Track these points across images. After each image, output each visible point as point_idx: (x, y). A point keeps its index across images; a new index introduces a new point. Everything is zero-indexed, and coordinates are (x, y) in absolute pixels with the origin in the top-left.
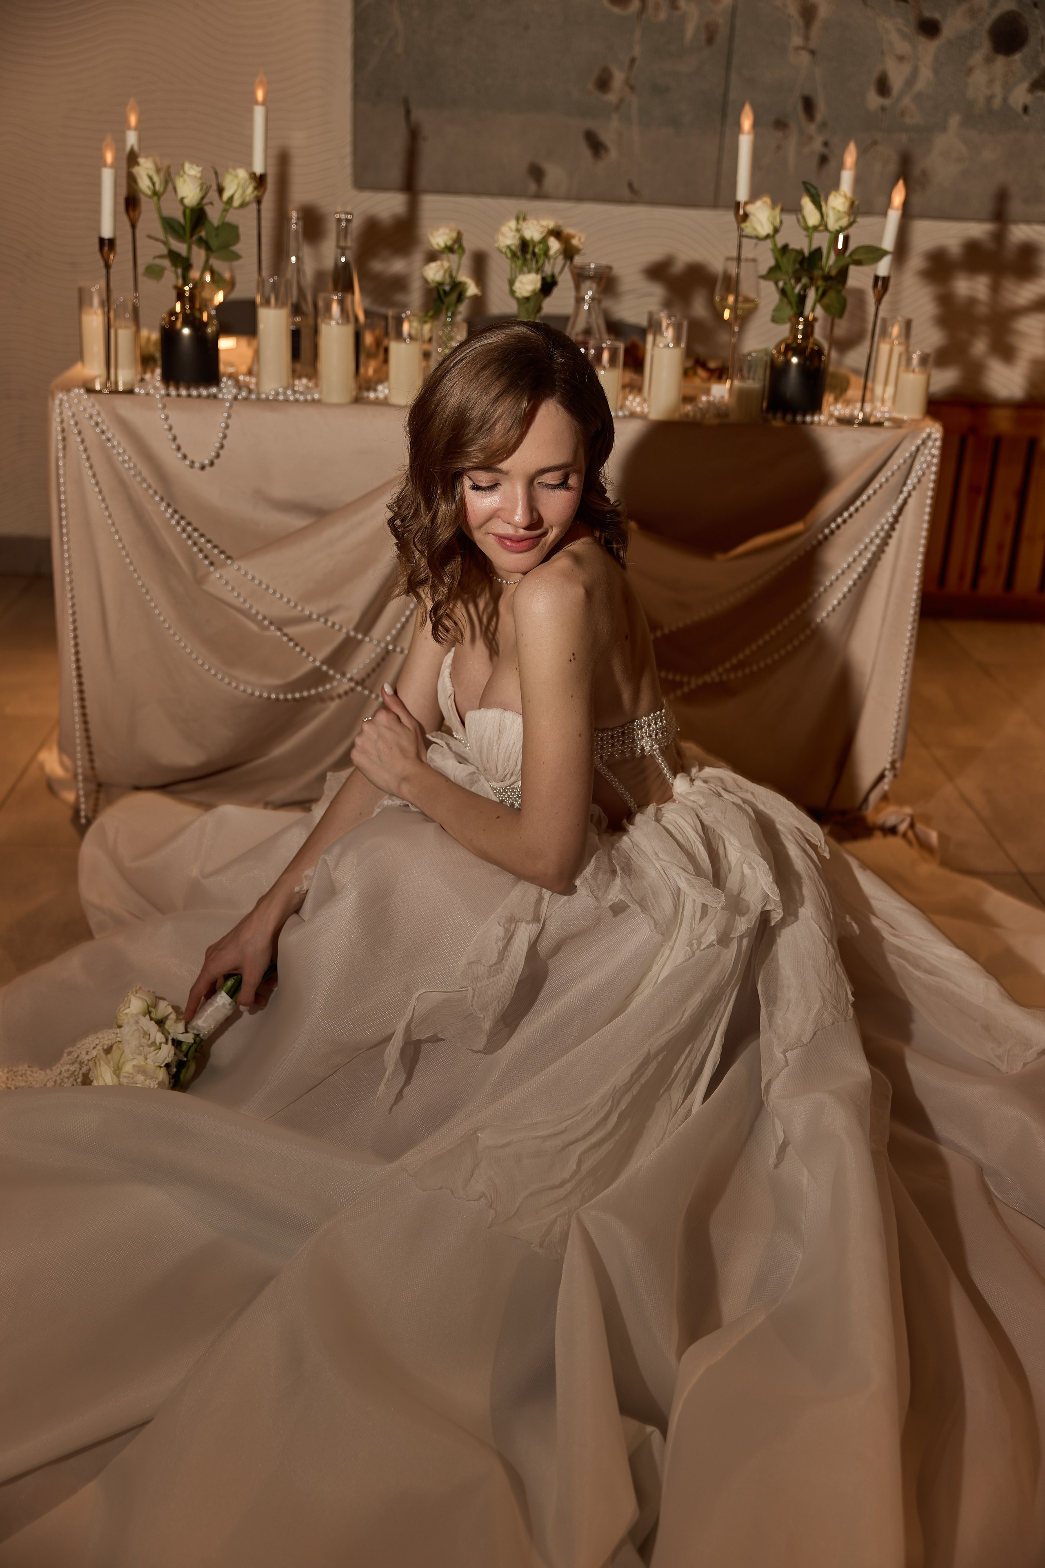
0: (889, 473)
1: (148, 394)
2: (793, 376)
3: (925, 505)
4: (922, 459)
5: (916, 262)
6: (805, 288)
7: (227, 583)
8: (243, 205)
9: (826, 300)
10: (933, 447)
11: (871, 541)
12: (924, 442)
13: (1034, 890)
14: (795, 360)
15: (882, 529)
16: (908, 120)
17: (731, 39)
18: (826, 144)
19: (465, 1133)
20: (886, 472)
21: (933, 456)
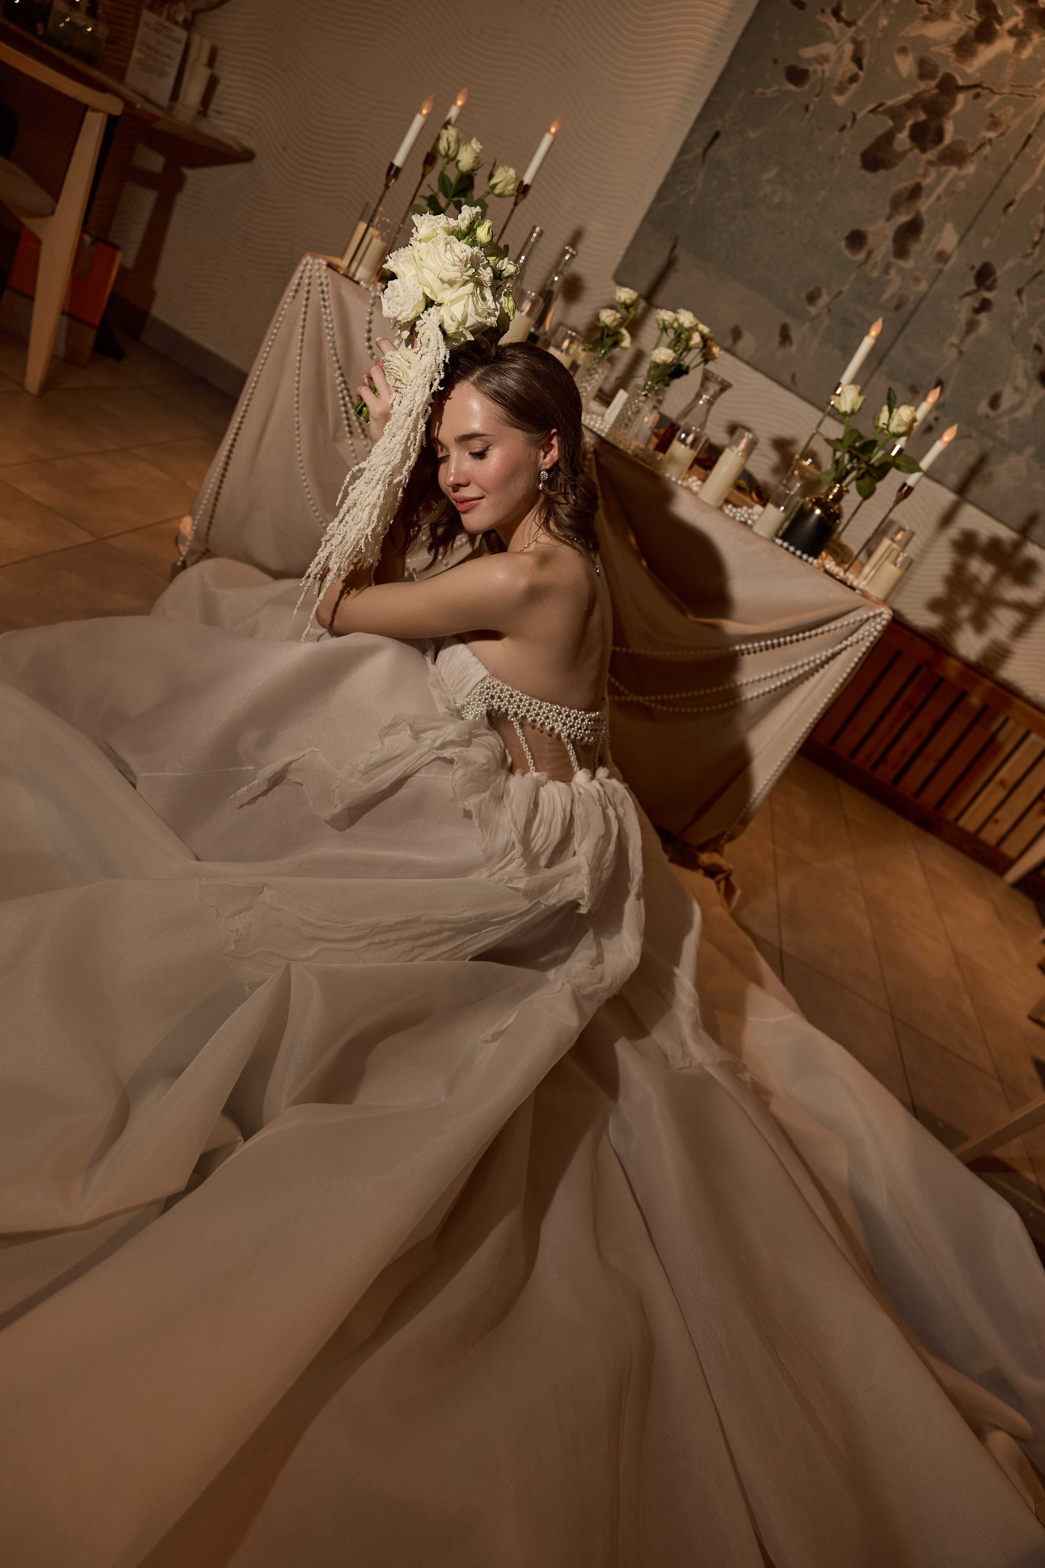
0: (839, 625)
1: (367, 289)
2: (812, 520)
3: (852, 661)
4: (867, 628)
5: (953, 532)
6: (853, 469)
7: (354, 451)
8: (500, 195)
9: (861, 482)
10: (880, 623)
11: (802, 666)
12: (874, 617)
13: (782, 965)
14: (818, 512)
15: (814, 661)
16: (999, 434)
17: (912, 314)
18: (936, 419)
19: (255, 882)
20: (838, 623)
21: (876, 630)
